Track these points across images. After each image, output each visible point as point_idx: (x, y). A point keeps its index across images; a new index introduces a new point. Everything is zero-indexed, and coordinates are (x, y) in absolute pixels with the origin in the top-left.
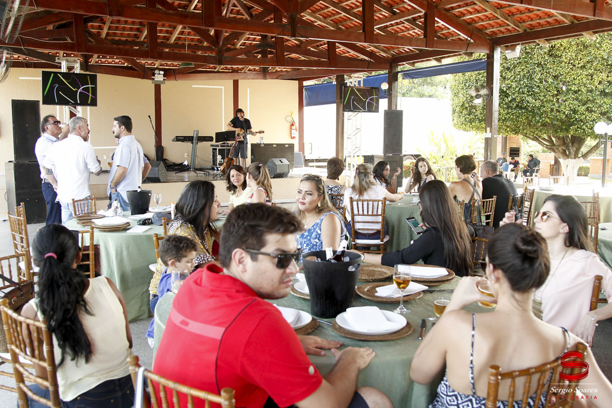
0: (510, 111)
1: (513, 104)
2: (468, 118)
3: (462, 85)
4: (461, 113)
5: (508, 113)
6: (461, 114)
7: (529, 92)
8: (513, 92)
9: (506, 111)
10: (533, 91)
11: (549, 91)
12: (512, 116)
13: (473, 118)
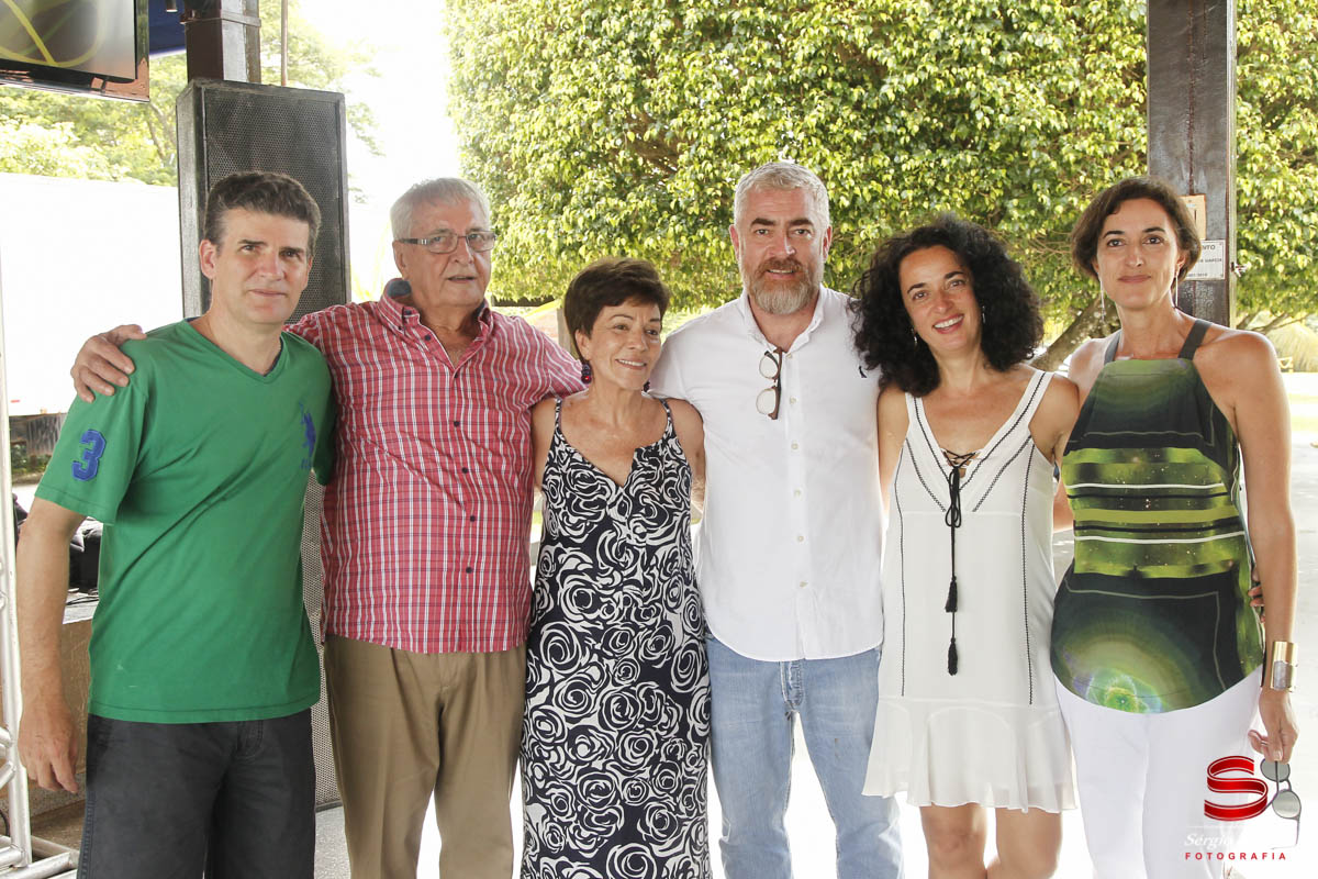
0: (881, 160)
1: (903, 123)
2: (615, 211)
3: (570, 36)
4: (564, 188)
5: (872, 175)
6: (558, 197)
7: (997, 50)
8: (906, 52)
9: (858, 166)
10: (1024, 49)
11: (1104, 47)
12: (890, 191)
13: (645, 210)
